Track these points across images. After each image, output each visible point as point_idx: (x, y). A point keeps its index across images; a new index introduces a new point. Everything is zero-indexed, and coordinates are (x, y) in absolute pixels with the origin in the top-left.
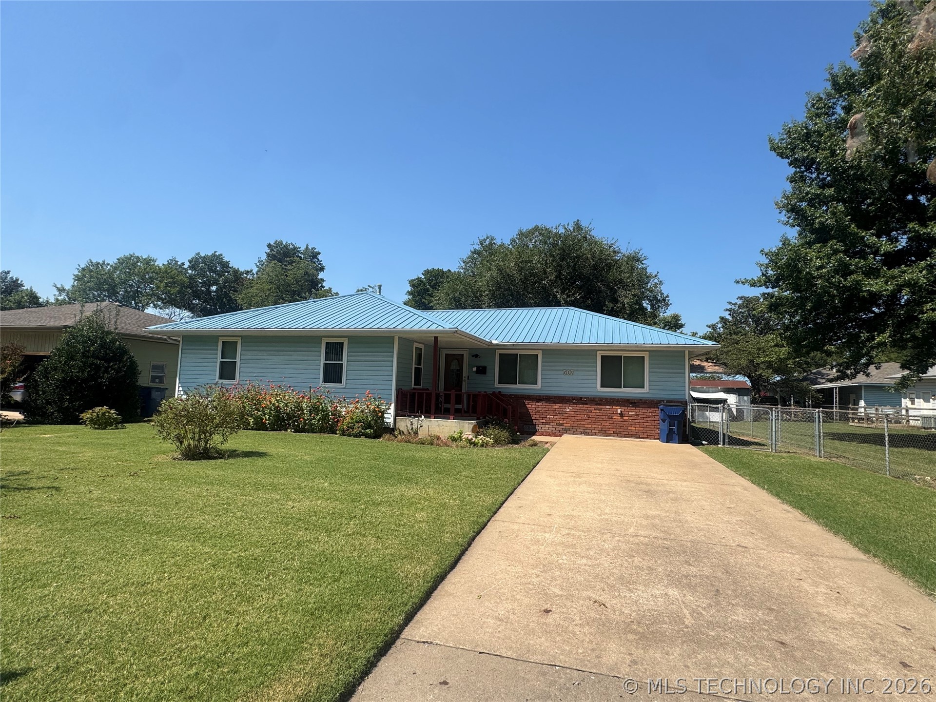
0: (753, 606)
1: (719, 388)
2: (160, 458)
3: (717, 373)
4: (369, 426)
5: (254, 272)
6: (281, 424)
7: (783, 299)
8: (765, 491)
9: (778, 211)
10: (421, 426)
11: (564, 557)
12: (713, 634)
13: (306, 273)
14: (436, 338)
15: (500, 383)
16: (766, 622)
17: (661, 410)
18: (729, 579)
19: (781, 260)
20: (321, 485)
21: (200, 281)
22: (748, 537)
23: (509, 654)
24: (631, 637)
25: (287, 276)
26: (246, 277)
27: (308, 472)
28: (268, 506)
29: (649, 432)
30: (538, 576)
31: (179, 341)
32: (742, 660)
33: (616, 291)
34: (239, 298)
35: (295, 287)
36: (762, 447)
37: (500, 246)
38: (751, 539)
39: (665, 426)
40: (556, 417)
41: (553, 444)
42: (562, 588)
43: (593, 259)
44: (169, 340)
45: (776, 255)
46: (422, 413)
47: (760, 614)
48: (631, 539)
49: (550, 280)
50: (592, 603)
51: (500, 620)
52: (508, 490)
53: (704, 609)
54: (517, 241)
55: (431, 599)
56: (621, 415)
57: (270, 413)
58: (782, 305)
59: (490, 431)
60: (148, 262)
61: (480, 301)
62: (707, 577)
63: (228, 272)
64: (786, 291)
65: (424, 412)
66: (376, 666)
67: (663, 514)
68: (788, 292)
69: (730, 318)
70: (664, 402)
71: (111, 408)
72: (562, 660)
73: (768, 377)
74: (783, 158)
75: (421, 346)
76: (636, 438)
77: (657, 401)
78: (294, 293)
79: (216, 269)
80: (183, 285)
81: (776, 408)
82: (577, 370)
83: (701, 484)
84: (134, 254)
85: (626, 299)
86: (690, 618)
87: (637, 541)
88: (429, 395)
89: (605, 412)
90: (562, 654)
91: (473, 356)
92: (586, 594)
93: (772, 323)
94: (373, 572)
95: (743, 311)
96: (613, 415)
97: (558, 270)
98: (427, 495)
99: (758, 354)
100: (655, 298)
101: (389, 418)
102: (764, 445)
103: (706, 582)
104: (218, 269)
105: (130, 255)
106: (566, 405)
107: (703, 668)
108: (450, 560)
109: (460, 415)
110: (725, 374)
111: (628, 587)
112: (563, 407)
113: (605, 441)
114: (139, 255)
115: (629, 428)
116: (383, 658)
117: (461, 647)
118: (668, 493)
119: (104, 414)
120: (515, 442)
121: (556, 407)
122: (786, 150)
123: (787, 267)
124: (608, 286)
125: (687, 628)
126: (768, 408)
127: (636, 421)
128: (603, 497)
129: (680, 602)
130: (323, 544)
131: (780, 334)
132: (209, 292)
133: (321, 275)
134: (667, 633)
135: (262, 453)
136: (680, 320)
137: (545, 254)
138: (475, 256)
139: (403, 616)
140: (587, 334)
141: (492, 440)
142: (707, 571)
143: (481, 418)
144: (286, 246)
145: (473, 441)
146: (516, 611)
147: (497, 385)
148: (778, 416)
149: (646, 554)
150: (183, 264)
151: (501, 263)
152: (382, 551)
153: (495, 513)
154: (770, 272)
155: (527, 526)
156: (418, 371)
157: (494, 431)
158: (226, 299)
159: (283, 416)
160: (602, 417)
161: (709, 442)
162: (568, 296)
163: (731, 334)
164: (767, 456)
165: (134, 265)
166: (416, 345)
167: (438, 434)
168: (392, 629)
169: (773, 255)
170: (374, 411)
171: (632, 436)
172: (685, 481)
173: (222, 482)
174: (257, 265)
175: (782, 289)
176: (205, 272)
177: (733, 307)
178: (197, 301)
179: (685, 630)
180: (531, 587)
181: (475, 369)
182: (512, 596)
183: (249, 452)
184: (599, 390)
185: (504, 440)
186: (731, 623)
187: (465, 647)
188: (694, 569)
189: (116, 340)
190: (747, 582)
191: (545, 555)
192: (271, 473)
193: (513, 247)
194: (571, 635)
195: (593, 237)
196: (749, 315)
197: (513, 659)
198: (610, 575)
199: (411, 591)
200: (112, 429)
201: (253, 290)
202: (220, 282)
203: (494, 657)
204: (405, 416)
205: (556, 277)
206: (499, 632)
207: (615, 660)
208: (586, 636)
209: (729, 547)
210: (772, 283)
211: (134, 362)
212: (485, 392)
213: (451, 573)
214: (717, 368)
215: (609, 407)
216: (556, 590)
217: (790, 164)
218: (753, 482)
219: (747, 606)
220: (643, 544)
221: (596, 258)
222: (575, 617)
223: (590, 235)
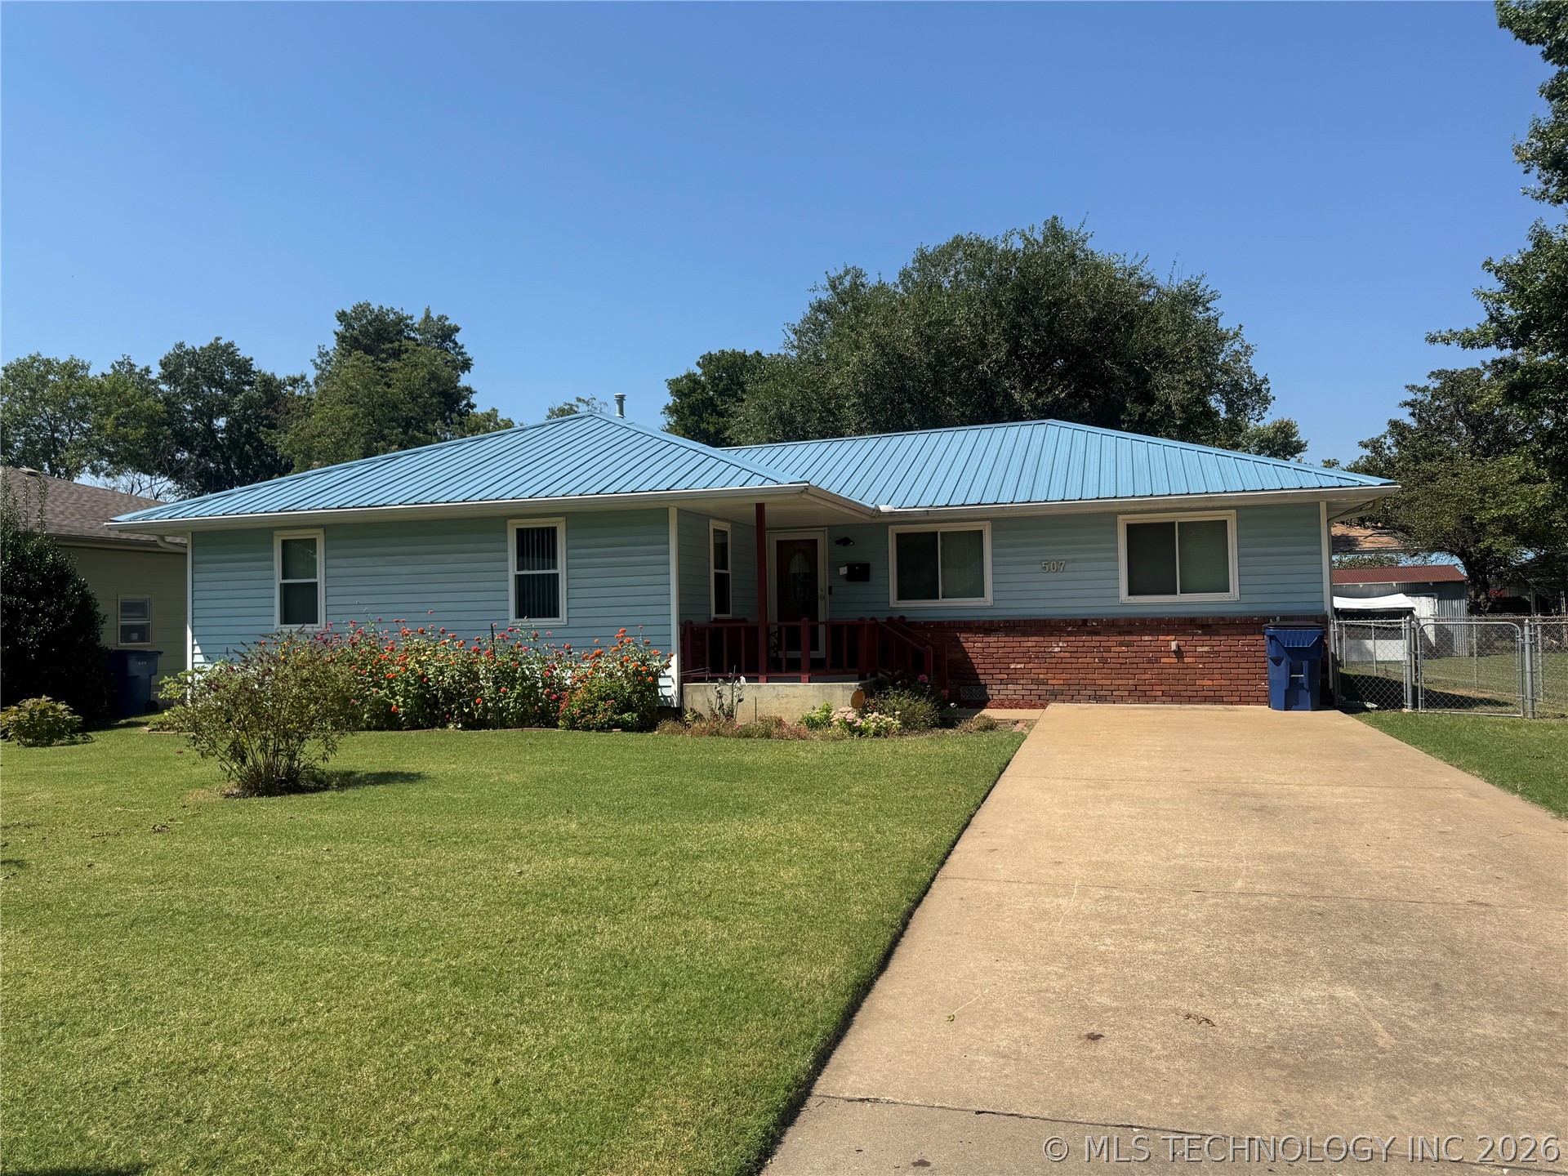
0: (1513, 1009)
1: (1394, 583)
2: (200, 796)
3: (1388, 552)
4: (627, 706)
5: (310, 379)
6: (432, 713)
7: (1540, 371)
8: (1517, 796)
9: (1522, 167)
10: (740, 701)
11: (1108, 941)
12: (1436, 1060)
13: (434, 377)
14: (760, 507)
15: (901, 597)
16: (1541, 1036)
17: (1271, 637)
18: (1459, 964)
19: (1532, 282)
20: (562, 829)
21: (189, 407)
22: (1490, 886)
23: (1035, 1111)
24: (1271, 1073)
25: (389, 386)
26: (292, 394)
27: (527, 806)
28: (469, 874)
29: (1244, 688)
30: (1061, 977)
31: (185, 546)
32: (1501, 1101)
33: (1148, 378)
34: (282, 442)
35: (407, 410)
36: (1504, 708)
37: (877, 289)
38: (1496, 890)
39: (1281, 674)
40: (1030, 666)
41: (1030, 725)
42: (1115, 996)
43: (1092, 307)
44: (162, 544)
45: (1520, 272)
46: (739, 672)
47: (1529, 1021)
48: (1242, 901)
49: (996, 361)
50: (1181, 1018)
51: (1004, 1057)
52: (959, 818)
53: (1414, 1018)
54: (915, 275)
55: (855, 1027)
56: (1179, 653)
57: (406, 690)
58: (1537, 385)
59: (893, 702)
60: (72, 370)
61: (837, 420)
62: (1413, 963)
63: (251, 383)
64: (1544, 353)
65: (743, 669)
66: (780, 1143)
67: (1300, 851)
68: (1550, 355)
69: (1412, 422)
70: (1275, 620)
71: (57, 700)
72: (1142, 1115)
73: (1507, 553)
74: (1529, 43)
75: (725, 526)
76: (1215, 703)
77: (1260, 617)
78: (407, 424)
79: (222, 378)
80: (153, 421)
81: (1530, 620)
82: (1074, 561)
83: (1375, 790)
84: (39, 355)
85: (1172, 390)
86: (1386, 1035)
87: (1255, 903)
88: (752, 631)
89: (1142, 649)
90: (1141, 1108)
91: (838, 542)
92: (1166, 1003)
93: (1511, 427)
94: (726, 981)
95: (1443, 404)
96: (1159, 655)
97: (1013, 335)
98: (792, 834)
99: (1482, 501)
100: (1236, 386)
101: (669, 686)
102: (1505, 704)
103: (1410, 971)
104: (227, 377)
105: (30, 357)
106: (1053, 638)
107: (1425, 1118)
108: (875, 955)
109: (822, 670)
110: (1405, 552)
111: (1250, 987)
112: (1045, 644)
113: (1147, 712)
114: (51, 357)
115: (1198, 682)
116: (790, 1130)
117: (937, 1104)
118: (1307, 809)
119: (43, 712)
120: (948, 722)
121: (1029, 644)
122: (1536, 22)
123: (1548, 299)
124: (1130, 365)
125: (1384, 1053)
126: (1513, 621)
127: (1214, 665)
128: (1167, 825)
129: (1363, 1009)
130: (607, 936)
131: (1534, 453)
132: (211, 431)
133: (465, 380)
134: (1344, 1063)
135: (409, 775)
136: (1294, 435)
137: (982, 302)
138: (821, 317)
139: (810, 1056)
140: (1092, 477)
141: (897, 722)
142: (1411, 952)
143: (868, 675)
144: (379, 318)
145: (858, 724)
146: (1032, 1040)
147: (894, 602)
148: (1536, 636)
149: (1280, 927)
150: (148, 371)
151: (885, 332)
152: (732, 944)
153: (942, 863)
154: (1508, 312)
155: (1015, 886)
156: (722, 581)
157: (901, 702)
158: (250, 445)
159: (436, 696)
160: (1136, 660)
161: (1382, 704)
162: (1039, 395)
163: (1417, 461)
164: (1515, 726)
165: (42, 379)
166: (714, 525)
167: (778, 715)
168: (795, 1078)
169: (1512, 271)
170: (637, 673)
171: (1205, 700)
172: (1340, 785)
173: (351, 835)
174: (316, 365)
175: (1535, 349)
176: (197, 386)
177: (1419, 396)
178: (186, 454)
179: (1379, 1056)
180: (1053, 996)
181: (843, 571)
182: (1019, 1014)
183: (382, 774)
184: (1124, 601)
185: (925, 721)
186: (1471, 1040)
187: (944, 1105)
188: (1382, 951)
189: (46, 551)
190: (1496, 969)
191: (1066, 937)
192: (449, 812)
193: (906, 289)
194: (1150, 1074)
195: (1092, 253)
196: (1458, 411)
197: (1044, 1119)
198: (1210, 967)
199: (814, 1012)
200: (62, 745)
201: (315, 422)
202: (235, 407)
203: (1007, 1118)
204: (702, 680)
205: (1009, 353)
206: (1006, 1076)
207: (1247, 1112)
208: (1182, 1076)
209: (1450, 906)
210: (1512, 336)
211: (89, 597)
212: (873, 619)
213: (881, 978)
214: (1385, 539)
215: (1150, 638)
216: (1105, 1000)
217: (1547, 56)
218: (1489, 781)
219: (1501, 1010)
220: (1270, 909)
221: (1099, 302)
222: (1153, 1045)
223: (1084, 251)
